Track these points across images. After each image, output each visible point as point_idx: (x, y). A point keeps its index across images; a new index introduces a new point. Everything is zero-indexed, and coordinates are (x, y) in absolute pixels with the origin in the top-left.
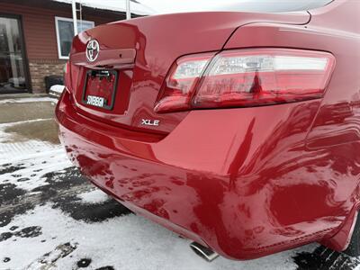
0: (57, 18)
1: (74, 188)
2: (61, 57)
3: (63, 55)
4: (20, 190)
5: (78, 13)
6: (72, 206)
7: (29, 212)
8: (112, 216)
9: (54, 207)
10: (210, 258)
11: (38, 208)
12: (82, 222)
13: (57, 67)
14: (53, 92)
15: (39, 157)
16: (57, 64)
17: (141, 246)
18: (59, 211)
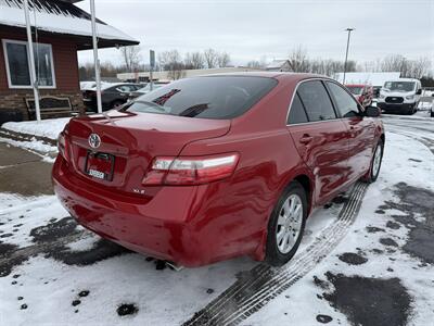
0: (5, 41)
1: (61, 239)
2: (11, 86)
3: (13, 84)
4: (8, 245)
5: (33, 36)
6: (63, 255)
7: (25, 262)
8: (100, 260)
9: (47, 257)
10: (178, 269)
11: (31, 259)
12: (75, 266)
13: (7, 98)
14: (6, 131)
15: (14, 212)
16: (7, 95)
17: (127, 278)
18: (51, 260)
